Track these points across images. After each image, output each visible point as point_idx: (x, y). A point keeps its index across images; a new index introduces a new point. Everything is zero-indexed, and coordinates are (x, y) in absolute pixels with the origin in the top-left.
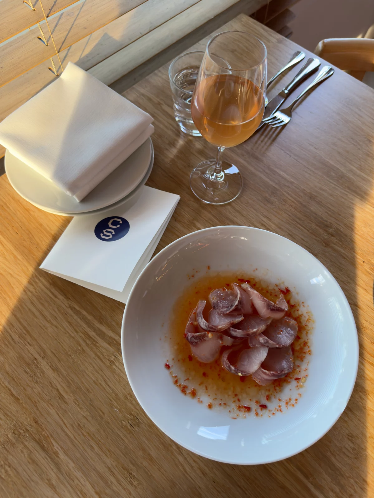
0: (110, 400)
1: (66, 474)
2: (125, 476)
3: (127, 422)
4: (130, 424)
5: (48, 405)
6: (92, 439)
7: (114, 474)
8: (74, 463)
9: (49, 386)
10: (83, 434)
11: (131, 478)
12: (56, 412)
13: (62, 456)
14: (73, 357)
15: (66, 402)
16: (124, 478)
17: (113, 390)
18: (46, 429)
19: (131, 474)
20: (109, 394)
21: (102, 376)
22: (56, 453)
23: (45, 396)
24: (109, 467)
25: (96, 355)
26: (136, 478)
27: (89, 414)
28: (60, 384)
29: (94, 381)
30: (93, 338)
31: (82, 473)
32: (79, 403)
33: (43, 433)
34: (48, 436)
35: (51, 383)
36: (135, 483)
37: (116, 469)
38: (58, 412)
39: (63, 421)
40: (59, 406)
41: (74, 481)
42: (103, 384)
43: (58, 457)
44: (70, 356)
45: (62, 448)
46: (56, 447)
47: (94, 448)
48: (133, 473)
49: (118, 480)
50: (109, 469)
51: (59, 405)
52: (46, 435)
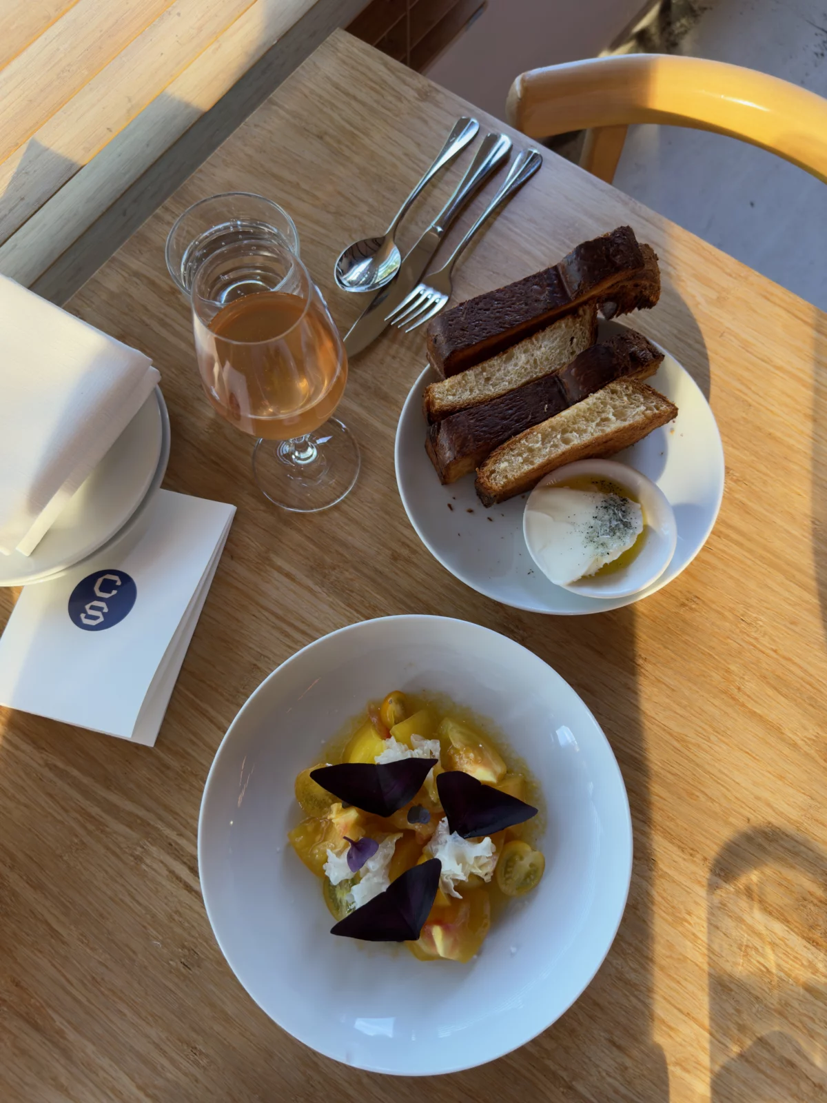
0: (144, 927)
1: (83, 1064)
2: (185, 1053)
3: (177, 960)
4: (184, 964)
5: (32, 952)
6: (120, 998)
7: (165, 1052)
8: (94, 1044)
9: (30, 918)
10: (102, 993)
11: (195, 1054)
12: (51, 962)
13: (71, 1035)
14: (66, 858)
15: (64, 943)
16: (184, 1057)
17: (146, 908)
18: (36, 993)
19: (196, 1048)
20: (139, 916)
21: (123, 885)
22: (60, 1033)
23: (26, 936)
24: (156, 1041)
25: (108, 848)
26: (203, 1053)
27: (108, 956)
28: (49, 911)
29: (111, 898)
30: (97, 817)
31: (110, 1059)
32: (88, 940)
33: (33, 1001)
34: (42, 1007)
35: (33, 913)
36: (204, 1062)
37: (168, 1043)
38: (54, 962)
39: (64, 976)
40: (53, 951)
41: (97, 1075)
42: (128, 900)
43: (65, 1038)
44: (61, 857)
45: (69, 1023)
46: (59, 1022)
47: (125, 1015)
48: (197, 1046)
49: (172, 1061)
50: (157, 1046)
51: (53, 948)
52: (38, 1004)
